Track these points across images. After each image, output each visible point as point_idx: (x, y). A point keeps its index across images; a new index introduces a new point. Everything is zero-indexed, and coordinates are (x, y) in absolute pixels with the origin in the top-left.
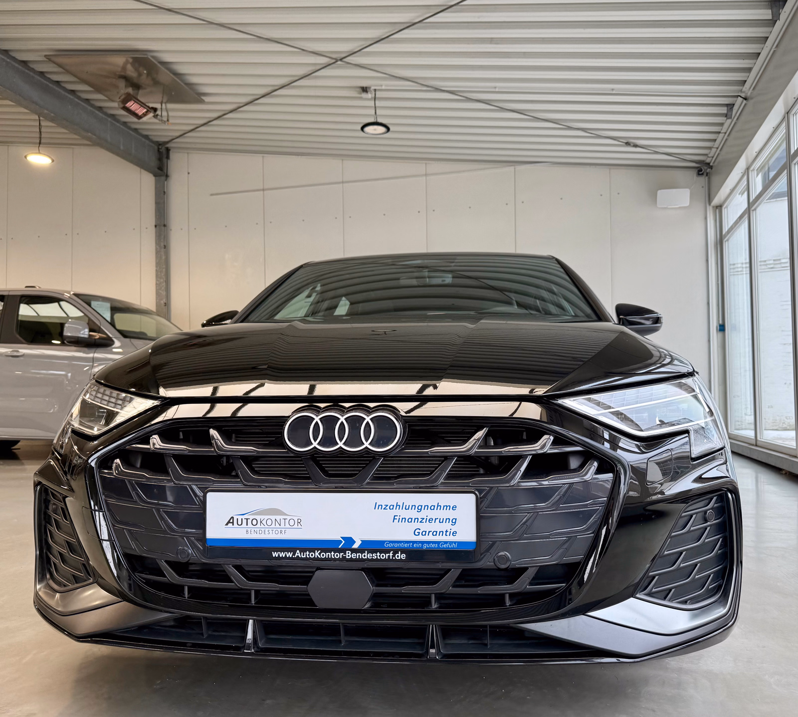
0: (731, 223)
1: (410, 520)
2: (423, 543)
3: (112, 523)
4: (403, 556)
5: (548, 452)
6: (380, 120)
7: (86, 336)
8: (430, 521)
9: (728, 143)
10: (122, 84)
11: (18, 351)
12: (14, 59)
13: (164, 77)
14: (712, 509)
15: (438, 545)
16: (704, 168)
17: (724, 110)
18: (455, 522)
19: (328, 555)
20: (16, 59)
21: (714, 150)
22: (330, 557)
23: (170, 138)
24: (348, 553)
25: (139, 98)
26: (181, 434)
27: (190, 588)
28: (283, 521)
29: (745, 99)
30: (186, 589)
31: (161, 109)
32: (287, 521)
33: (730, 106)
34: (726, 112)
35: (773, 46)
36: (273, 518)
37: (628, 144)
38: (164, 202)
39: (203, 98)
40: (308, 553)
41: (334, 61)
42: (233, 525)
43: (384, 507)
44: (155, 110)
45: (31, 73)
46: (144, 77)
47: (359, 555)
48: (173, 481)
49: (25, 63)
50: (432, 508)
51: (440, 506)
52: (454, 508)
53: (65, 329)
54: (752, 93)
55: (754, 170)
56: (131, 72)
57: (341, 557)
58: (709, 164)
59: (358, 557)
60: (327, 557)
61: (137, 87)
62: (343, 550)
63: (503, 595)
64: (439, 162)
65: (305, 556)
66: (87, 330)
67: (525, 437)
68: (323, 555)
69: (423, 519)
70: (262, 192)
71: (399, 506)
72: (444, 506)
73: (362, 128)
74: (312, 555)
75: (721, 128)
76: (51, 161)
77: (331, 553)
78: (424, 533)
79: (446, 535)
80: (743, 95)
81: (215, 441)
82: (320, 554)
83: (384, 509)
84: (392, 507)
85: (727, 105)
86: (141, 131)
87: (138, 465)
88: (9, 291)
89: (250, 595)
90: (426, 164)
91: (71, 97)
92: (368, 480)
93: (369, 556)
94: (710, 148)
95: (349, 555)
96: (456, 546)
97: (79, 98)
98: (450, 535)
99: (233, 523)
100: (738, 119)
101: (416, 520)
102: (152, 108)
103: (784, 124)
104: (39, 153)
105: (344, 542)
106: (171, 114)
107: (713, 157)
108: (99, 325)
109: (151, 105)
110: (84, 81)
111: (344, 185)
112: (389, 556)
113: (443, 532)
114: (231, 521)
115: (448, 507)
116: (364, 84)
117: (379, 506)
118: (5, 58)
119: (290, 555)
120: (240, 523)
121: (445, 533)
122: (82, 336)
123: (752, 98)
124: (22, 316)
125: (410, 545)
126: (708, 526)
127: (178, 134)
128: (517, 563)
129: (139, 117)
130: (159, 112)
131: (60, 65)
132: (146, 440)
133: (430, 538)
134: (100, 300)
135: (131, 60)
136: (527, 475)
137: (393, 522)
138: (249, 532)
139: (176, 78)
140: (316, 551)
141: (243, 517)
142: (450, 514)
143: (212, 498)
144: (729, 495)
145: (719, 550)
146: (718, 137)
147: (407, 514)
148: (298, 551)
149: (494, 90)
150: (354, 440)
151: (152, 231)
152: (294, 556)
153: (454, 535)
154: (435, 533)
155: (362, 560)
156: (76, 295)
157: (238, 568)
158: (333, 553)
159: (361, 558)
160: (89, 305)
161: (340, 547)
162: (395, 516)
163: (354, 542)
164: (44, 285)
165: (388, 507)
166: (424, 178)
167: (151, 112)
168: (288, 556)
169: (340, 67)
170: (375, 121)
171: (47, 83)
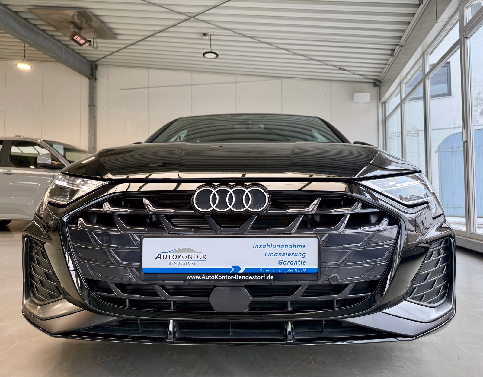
0: (390, 111)
1: (276, 255)
2: (284, 269)
3: (77, 260)
4: (272, 278)
5: (360, 212)
6: (213, 51)
7: (50, 163)
8: (289, 255)
9: (390, 70)
10: (72, 26)
11: (10, 171)
12: (10, 10)
13: (95, 24)
14: (442, 248)
15: (294, 270)
16: (377, 83)
17: (390, 52)
18: (305, 256)
19: (224, 277)
20: (11, 10)
21: (383, 73)
22: (225, 279)
23: (98, 59)
24: (237, 276)
25: (81, 34)
26: (123, 202)
27: (130, 300)
28: (193, 256)
29: (401, 46)
30: (128, 301)
31: (93, 41)
32: (196, 256)
33: (393, 50)
34: (391, 53)
35: (417, 18)
36: (187, 254)
37: (340, 69)
38: (94, 93)
39: (117, 36)
40: (210, 276)
41: (189, 18)
42: (160, 259)
43: (259, 246)
44: (90, 41)
45: (20, 19)
46: (84, 23)
47: (244, 277)
48: (120, 231)
49: (16, 12)
50: (290, 247)
51: (295, 246)
52: (304, 247)
53: (38, 159)
54: (404, 43)
55: (404, 83)
56: (77, 20)
57: (232, 279)
58: (380, 81)
59: (243, 279)
60: (223, 279)
61: (80, 28)
62: (233, 274)
63: (333, 301)
64: (242, 76)
65: (208, 279)
66: (50, 160)
67: (342, 204)
68: (220, 278)
69: (285, 254)
70: (147, 89)
71: (269, 246)
72: (298, 246)
73: (204, 54)
74: (213, 278)
75: (387, 62)
76: (30, 68)
77: (225, 276)
78: (285, 263)
79: (299, 264)
80: (400, 44)
81: (147, 206)
82: (218, 277)
83: (260, 248)
84: (264, 247)
85: (392, 50)
86: (81, 54)
87: (95, 222)
88: (6, 138)
89: (170, 304)
90: (236, 77)
91: (43, 33)
92: (248, 230)
93: (250, 278)
94: (381, 72)
95: (237, 277)
96: (305, 271)
97: (47, 34)
98: (301, 264)
99: (160, 258)
100: (396, 57)
101: (280, 254)
102: (88, 40)
103: (421, 59)
104: (24, 63)
105: (233, 269)
106: (99, 45)
107: (382, 77)
108: (57, 157)
109: (88, 39)
110: (50, 25)
111: (192, 86)
112: (263, 278)
113: (297, 262)
114: (159, 256)
115: (300, 246)
116: (205, 31)
117: (256, 246)
118: (5, 9)
119: (198, 278)
120: (165, 258)
121: (298, 263)
122: (47, 163)
123: (404, 46)
124: (13, 152)
125: (276, 270)
126: (441, 258)
127: (102, 56)
128: (343, 281)
129: (81, 45)
130: (92, 43)
131: (36, 14)
132: (100, 205)
133: (289, 266)
134: (58, 144)
135: (77, 14)
136: (348, 226)
137: (265, 256)
138: (171, 263)
139: (102, 25)
140: (216, 275)
141: (167, 254)
142: (301, 251)
143: (147, 242)
144: (451, 239)
145: (445, 272)
146: (385, 66)
147: (274, 251)
148: (204, 275)
149: (273, 37)
150: (239, 204)
151: (87, 108)
152: (201, 279)
153: (304, 264)
154: (292, 263)
155: (246, 281)
156: (45, 141)
157: (163, 287)
158: (226, 276)
159: (244, 279)
160: (52, 146)
161: (231, 272)
162: (266, 252)
163: (240, 269)
164: (26, 135)
165: (262, 247)
166: (235, 84)
167: (87, 42)
168: (197, 279)
169: (193, 21)
170: (210, 51)
171: (29, 25)
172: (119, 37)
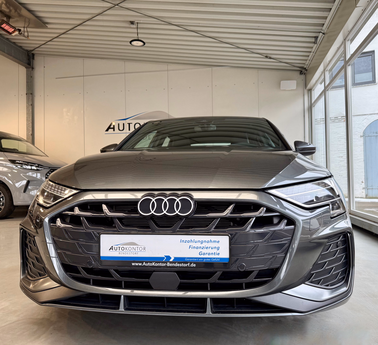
172: (49, 26)
